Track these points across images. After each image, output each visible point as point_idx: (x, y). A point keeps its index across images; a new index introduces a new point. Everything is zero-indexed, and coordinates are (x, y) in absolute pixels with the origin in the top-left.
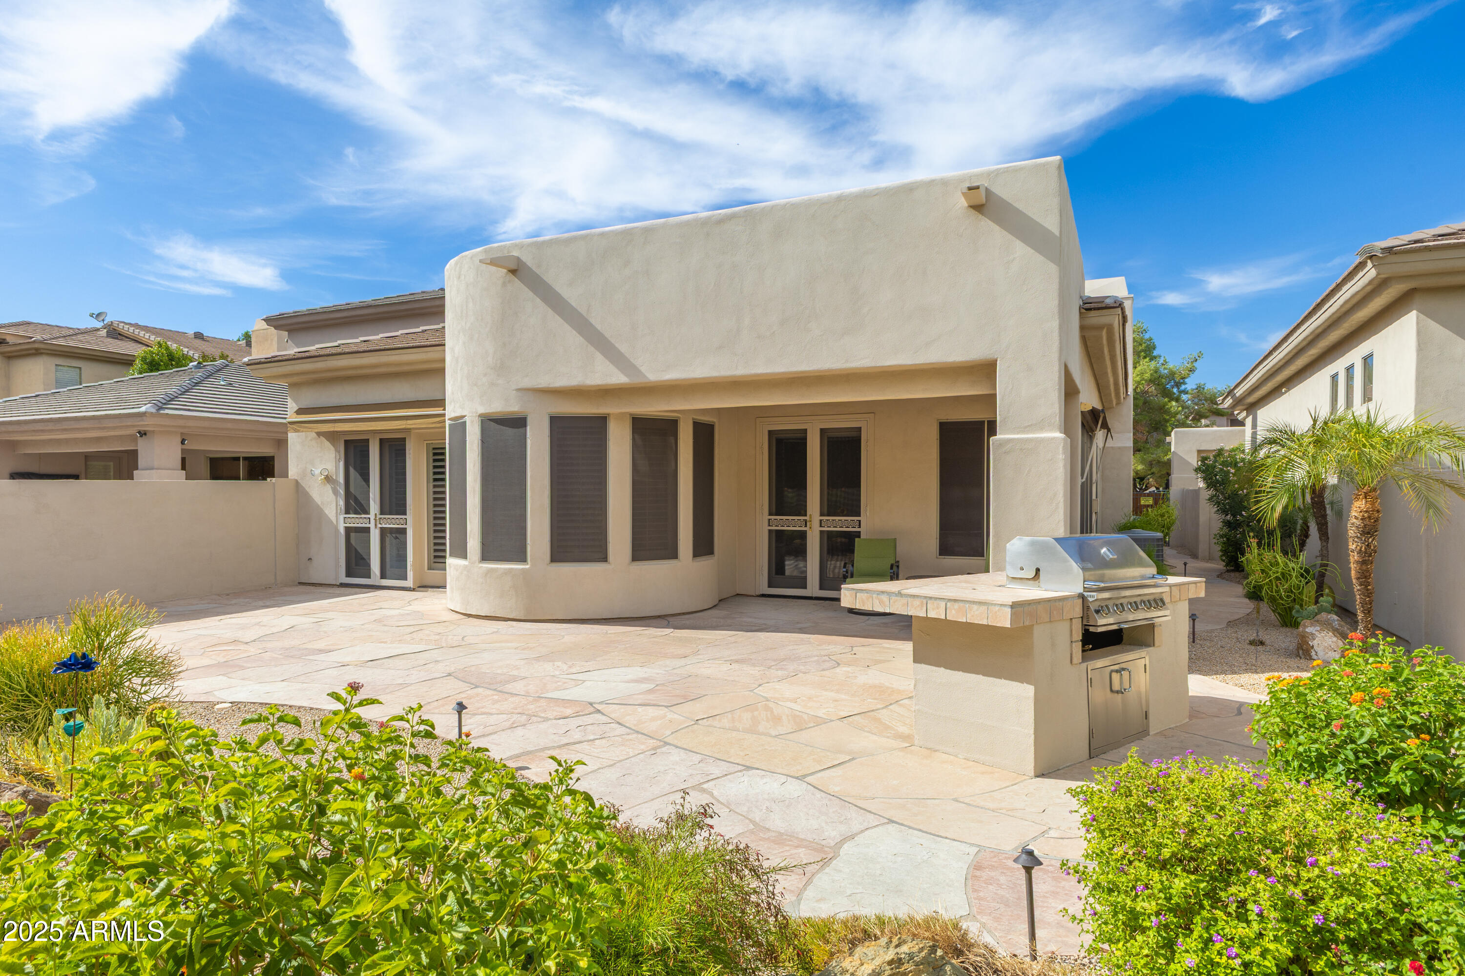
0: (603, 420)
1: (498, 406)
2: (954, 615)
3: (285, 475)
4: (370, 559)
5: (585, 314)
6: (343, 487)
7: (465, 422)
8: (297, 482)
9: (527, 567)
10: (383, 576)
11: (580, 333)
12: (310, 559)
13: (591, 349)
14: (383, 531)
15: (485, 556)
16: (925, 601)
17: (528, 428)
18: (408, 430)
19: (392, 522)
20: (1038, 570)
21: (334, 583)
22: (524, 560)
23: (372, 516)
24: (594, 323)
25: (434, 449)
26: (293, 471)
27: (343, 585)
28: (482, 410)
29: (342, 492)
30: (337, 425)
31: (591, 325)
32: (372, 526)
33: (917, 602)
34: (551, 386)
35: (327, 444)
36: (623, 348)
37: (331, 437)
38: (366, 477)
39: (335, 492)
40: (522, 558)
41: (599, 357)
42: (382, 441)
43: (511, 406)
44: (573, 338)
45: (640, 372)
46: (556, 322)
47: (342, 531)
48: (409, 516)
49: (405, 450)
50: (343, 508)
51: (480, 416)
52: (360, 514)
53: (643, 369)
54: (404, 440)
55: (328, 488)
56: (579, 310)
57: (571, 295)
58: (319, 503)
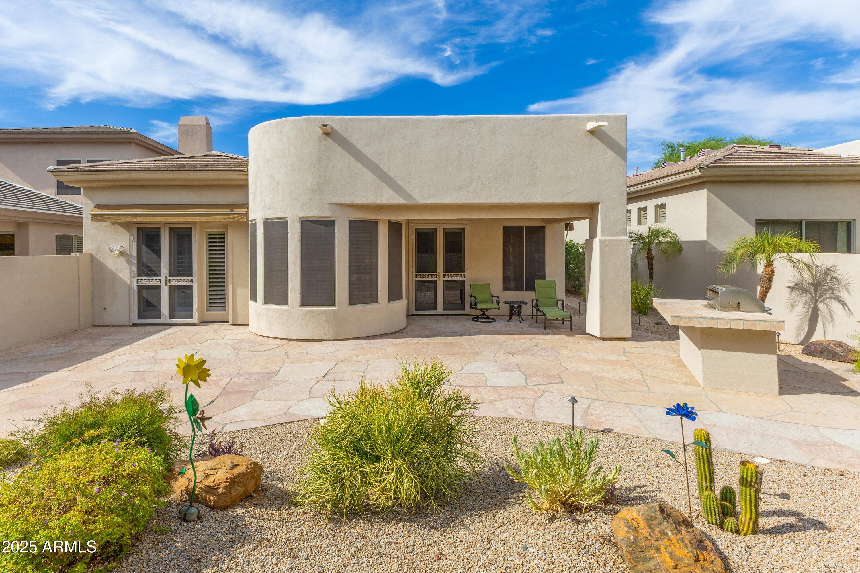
0: (375, 223)
1: (314, 213)
2: (734, 327)
3: (80, 250)
4: (160, 306)
5: (377, 163)
6: (136, 259)
7: (287, 221)
8: (92, 256)
9: (336, 308)
10: (171, 317)
11: (374, 173)
12: (105, 309)
13: (381, 183)
14: (172, 289)
15: (304, 302)
16: (729, 321)
17: (336, 227)
18: (195, 223)
19: (179, 281)
20: (739, 303)
21: (128, 324)
22: (333, 304)
23: (163, 278)
24: (383, 168)
25: (209, 234)
26: (88, 247)
27: (135, 325)
28: (303, 215)
29: (135, 262)
30: (138, 217)
31: (381, 169)
32: (163, 284)
33: (724, 322)
34: (353, 203)
35: (123, 230)
36: (402, 184)
37: (126, 226)
38: (157, 252)
39: (129, 262)
40: (331, 302)
41: (386, 187)
42: (170, 229)
43: (326, 213)
44: (369, 176)
45: (413, 197)
46: (357, 166)
47: (135, 288)
48: (195, 278)
49: (191, 235)
50: (136, 273)
51: (300, 218)
52: (152, 277)
53: (415, 196)
54: (191, 228)
55: (122, 261)
56: (373, 160)
57: (368, 151)
58: (114, 270)
